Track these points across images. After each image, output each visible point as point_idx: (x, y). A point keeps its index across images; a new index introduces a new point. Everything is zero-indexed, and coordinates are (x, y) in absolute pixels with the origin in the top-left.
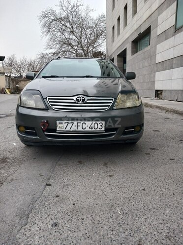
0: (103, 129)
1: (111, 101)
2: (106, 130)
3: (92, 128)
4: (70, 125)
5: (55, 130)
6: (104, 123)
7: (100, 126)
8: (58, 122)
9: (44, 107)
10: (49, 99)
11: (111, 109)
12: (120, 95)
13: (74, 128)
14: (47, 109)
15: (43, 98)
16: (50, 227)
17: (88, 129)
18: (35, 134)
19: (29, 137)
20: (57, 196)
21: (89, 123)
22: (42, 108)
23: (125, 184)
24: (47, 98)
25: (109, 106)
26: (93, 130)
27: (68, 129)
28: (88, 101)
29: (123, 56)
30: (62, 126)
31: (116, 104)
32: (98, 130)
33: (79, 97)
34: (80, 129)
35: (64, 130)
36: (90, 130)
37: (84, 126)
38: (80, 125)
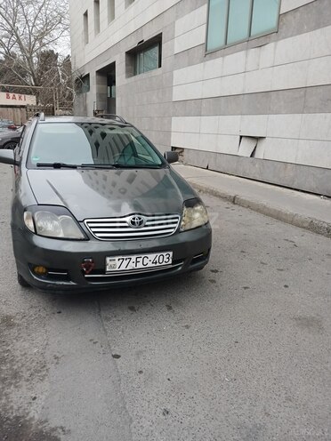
0: (170, 262)
1: (176, 220)
2: (173, 263)
3: (156, 263)
4: (125, 262)
5: (103, 271)
6: (171, 253)
7: (165, 259)
8: (108, 259)
9: (82, 236)
10: (88, 222)
11: (178, 231)
12: (185, 209)
13: (132, 266)
14: (87, 239)
15: (78, 222)
16: (162, 417)
17: (150, 265)
18: (67, 278)
19: (58, 283)
20: (141, 372)
21: (152, 256)
22: (79, 238)
24: (86, 221)
25: (174, 228)
26: (158, 264)
27: (123, 268)
28: (147, 223)
30: (115, 265)
31: (182, 223)
32: (164, 263)
33: (134, 219)
34: (140, 265)
35: (117, 269)
36: (154, 265)
37: (146, 261)
38: (140, 260)
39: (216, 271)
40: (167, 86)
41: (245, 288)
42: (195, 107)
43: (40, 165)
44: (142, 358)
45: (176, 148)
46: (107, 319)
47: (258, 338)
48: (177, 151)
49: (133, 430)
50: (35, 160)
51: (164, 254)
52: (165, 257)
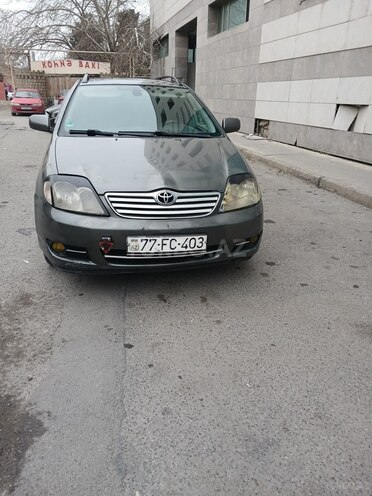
0: (204, 247)
1: (216, 198)
2: (208, 249)
3: (186, 247)
4: (149, 244)
5: (124, 252)
6: (205, 237)
7: (199, 243)
8: (129, 239)
9: (103, 212)
10: (109, 196)
11: (216, 212)
12: (229, 185)
13: (157, 248)
14: (107, 215)
15: (99, 195)
16: (160, 415)
17: (179, 249)
18: (86, 258)
19: (76, 262)
20: (151, 366)
21: (181, 240)
22: (98, 213)
23: (243, 336)
24: (107, 195)
25: (212, 207)
26: (189, 249)
27: (147, 250)
28: (178, 201)
29: (188, 33)
30: (137, 246)
31: (223, 202)
32: (196, 248)
33: (162, 194)
34: (167, 249)
35: (139, 251)
36: (184, 249)
37: (174, 244)
38: (167, 242)
39: (273, 264)
40: (252, 45)
41: (302, 285)
42: (285, 70)
43: (73, 133)
44: (156, 350)
45: (260, 120)
46: (131, 306)
47: (301, 343)
48: (261, 124)
49: (124, 425)
50: (68, 127)
51: (197, 237)
52: (198, 242)
